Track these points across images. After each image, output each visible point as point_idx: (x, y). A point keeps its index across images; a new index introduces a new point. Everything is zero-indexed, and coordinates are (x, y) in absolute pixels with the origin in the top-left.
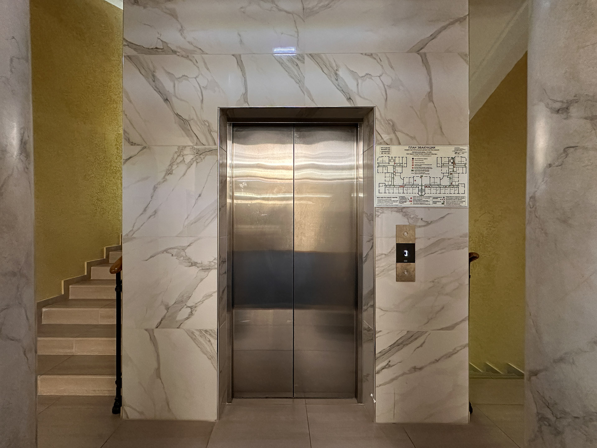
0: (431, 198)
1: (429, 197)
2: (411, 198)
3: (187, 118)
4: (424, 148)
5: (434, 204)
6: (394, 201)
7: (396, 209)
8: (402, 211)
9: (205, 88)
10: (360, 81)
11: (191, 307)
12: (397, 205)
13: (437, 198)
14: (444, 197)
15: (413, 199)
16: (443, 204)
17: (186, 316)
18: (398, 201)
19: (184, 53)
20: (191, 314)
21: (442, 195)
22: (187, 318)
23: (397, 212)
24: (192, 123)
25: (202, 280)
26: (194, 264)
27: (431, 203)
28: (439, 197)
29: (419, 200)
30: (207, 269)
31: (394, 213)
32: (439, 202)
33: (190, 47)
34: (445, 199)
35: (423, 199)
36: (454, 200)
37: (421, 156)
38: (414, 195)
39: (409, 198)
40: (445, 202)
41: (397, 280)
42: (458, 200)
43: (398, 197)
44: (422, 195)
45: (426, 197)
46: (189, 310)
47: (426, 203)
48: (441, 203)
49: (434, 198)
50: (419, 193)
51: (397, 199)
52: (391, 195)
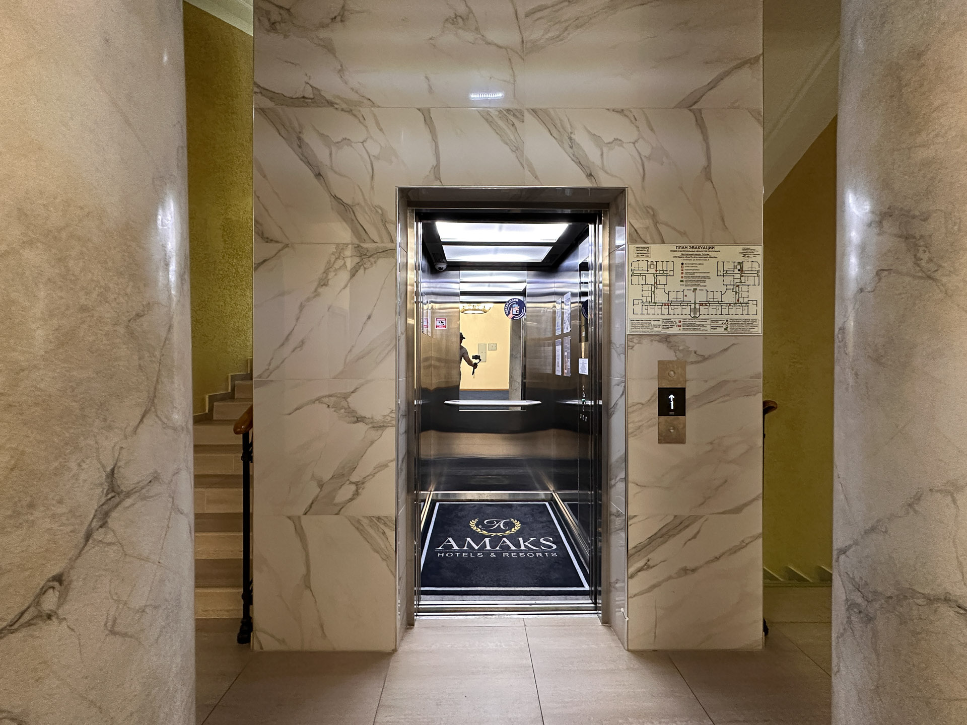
0: (709, 322)
1: (705, 321)
2: (680, 322)
3: (349, 202)
4: (699, 248)
5: (712, 330)
6: (656, 326)
7: (657, 338)
8: (667, 341)
9: (377, 158)
10: (605, 150)
11: (356, 484)
12: (660, 332)
13: (717, 321)
14: (727, 321)
15: (682, 322)
16: (725, 329)
17: (349, 496)
18: (661, 326)
19: (344, 106)
20: (357, 493)
21: (725, 317)
22: (351, 499)
23: (659, 342)
24: (357, 209)
25: (372, 443)
26: (359, 419)
27: (708, 328)
28: (721, 321)
29: (691, 325)
30: (380, 427)
31: (655, 343)
32: (720, 327)
33: (354, 97)
34: (729, 323)
35: (697, 323)
36: (742, 324)
37: (694, 260)
38: (684, 317)
39: (677, 322)
40: (729, 327)
41: (660, 442)
42: (748, 324)
43: (661, 320)
44: (695, 317)
45: (702, 319)
46: (353, 487)
47: (702, 329)
48: (722, 329)
49: (713, 321)
50: (692, 313)
51: (660, 323)
52: (651, 317)
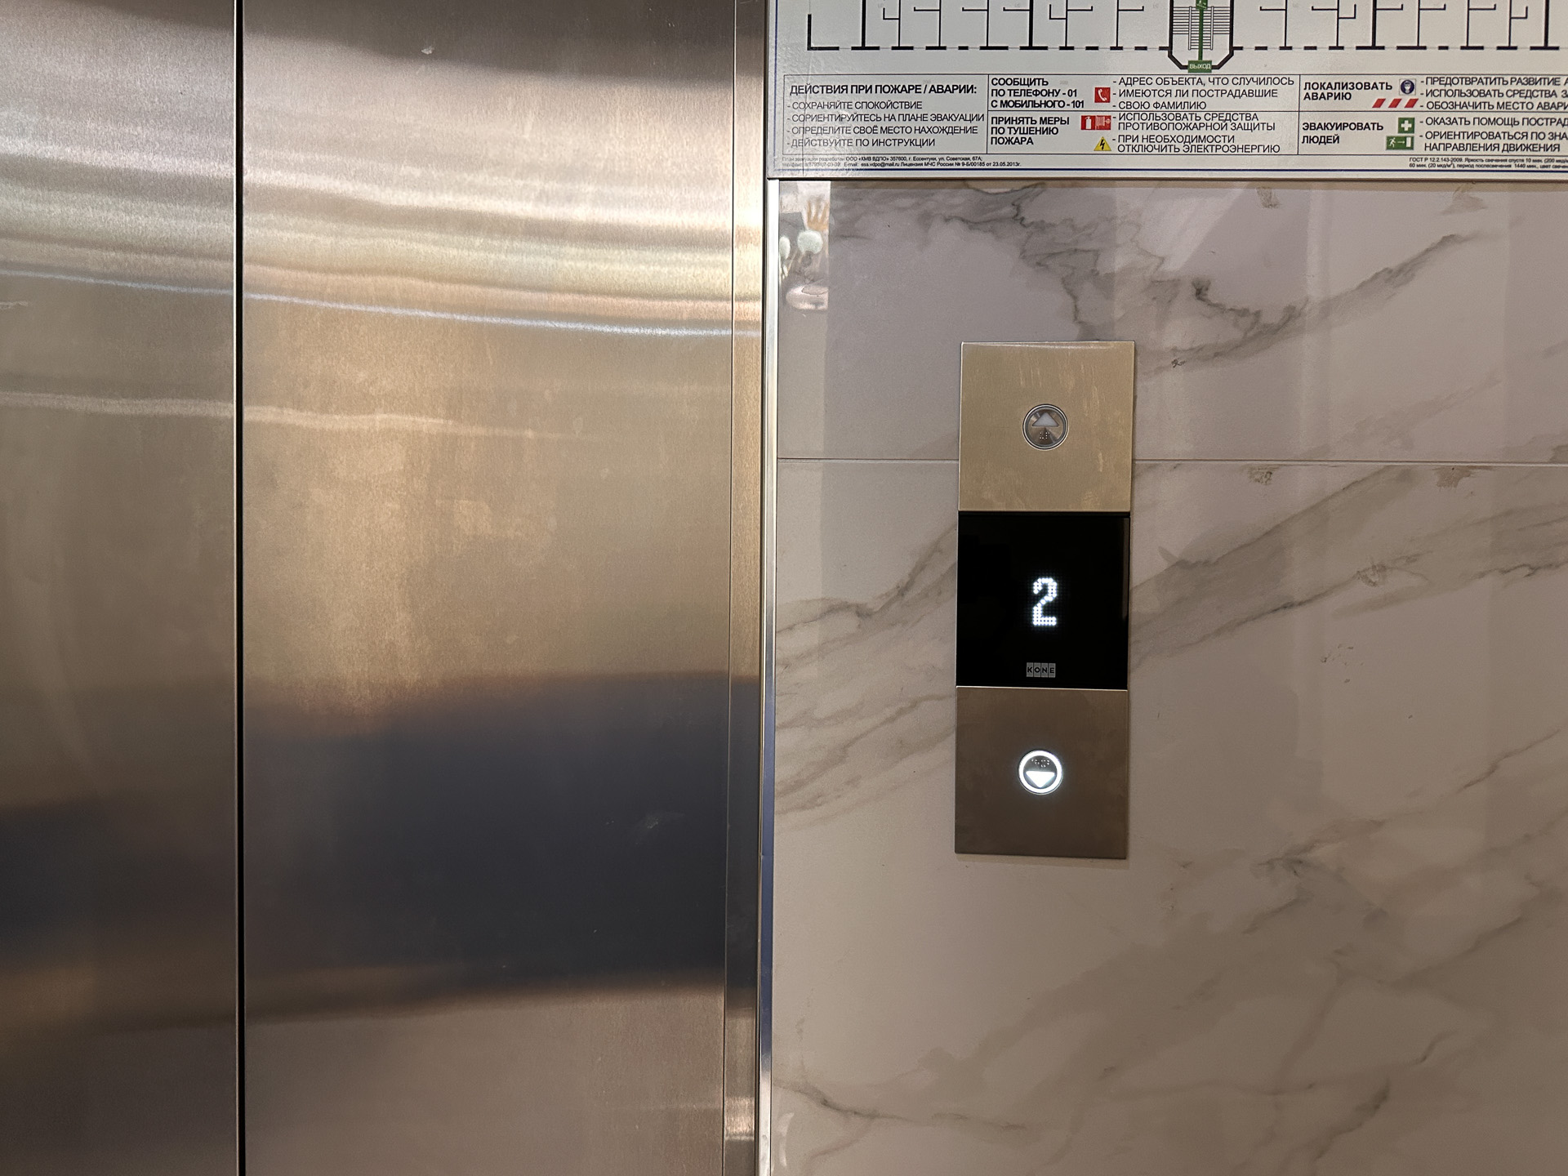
0: (1288, 96)
1: (1268, 84)
5: (1313, 148)
6: (948, 125)
7: (960, 200)
8: (1018, 219)
12: (970, 162)
13: (1342, 91)
15: (1115, 100)
16: (1398, 144)
18: (981, 125)
21: (1390, 65)
23: (971, 224)
27: (1286, 133)
28: (1366, 86)
29: (1176, 113)
31: (948, 236)
32: (1359, 126)
34: (1423, 101)
35: (1216, 104)
36: (1503, 106)
38: (1128, 63)
39: (1088, 96)
40: (1421, 129)
42: (1544, 107)
43: (981, 84)
44: (1200, 67)
45: (1243, 79)
47: (1242, 138)
48: (1375, 141)
49: (1317, 91)
50: (1181, 43)
51: (976, 104)
52: (920, 66)
